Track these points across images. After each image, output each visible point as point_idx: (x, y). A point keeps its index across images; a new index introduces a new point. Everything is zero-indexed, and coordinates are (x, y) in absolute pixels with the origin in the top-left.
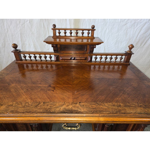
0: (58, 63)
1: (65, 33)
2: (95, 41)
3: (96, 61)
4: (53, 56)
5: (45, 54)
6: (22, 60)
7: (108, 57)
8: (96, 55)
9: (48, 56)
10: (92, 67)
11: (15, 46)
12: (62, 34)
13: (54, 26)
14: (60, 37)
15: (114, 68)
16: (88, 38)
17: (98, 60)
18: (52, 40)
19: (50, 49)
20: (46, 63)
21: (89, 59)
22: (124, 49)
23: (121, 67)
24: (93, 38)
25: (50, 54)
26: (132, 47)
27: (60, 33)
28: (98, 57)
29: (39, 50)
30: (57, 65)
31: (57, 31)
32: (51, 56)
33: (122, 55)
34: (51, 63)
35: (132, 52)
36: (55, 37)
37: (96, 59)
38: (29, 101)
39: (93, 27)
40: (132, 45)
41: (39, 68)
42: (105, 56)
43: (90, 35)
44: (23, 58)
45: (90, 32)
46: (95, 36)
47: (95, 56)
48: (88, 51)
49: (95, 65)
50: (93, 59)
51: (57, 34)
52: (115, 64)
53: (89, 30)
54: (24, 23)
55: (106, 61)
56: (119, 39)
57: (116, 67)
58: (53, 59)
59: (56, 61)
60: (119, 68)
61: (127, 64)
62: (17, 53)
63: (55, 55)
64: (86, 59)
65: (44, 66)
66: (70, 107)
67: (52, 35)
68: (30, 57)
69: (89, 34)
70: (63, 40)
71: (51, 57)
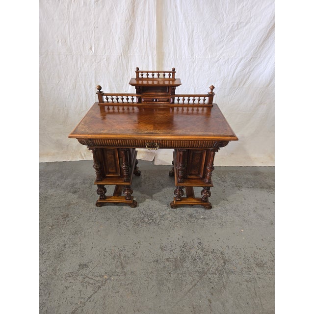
0: (140, 104)
1: (148, 75)
2: (176, 83)
3: (178, 103)
4: (135, 98)
5: (127, 95)
6: (103, 102)
7: (190, 98)
8: (179, 96)
9: (130, 98)
10: (175, 109)
11: (100, 88)
12: (145, 76)
13: (138, 69)
14: (142, 79)
15: (198, 110)
16: (169, 80)
17: (181, 101)
18: (135, 82)
19: (133, 90)
20: (128, 105)
21: (172, 101)
22: (207, 91)
23: (205, 109)
24: (174, 79)
25: (132, 95)
26: (213, 88)
27: (142, 75)
28: (181, 98)
29: (115, 92)
30: (139, 107)
31: (140, 74)
32: (133, 97)
33: (205, 96)
34: (133, 105)
35: (214, 93)
36: (138, 79)
37: (178, 101)
38: (122, 128)
39: (174, 70)
40: (213, 86)
41: (121, 110)
42: (188, 98)
43: (171, 77)
44: (105, 100)
45: (171, 74)
46: (175, 78)
47: (177, 98)
48: (170, 92)
49: (178, 107)
50: (176, 101)
51: (140, 76)
52: (199, 106)
53: (170, 72)
54: (100, 61)
55: (189, 103)
56: (212, 78)
57: (200, 109)
58: (136, 100)
59: (137, 103)
60: (203, 110)
61: (210, 106)
62: (100, 94)
63: (137, 97)
64: (168, 100)
65: (126, 108)
66: (152, 131)
67: (136, 77)
68: (112, 99)
69: (170, 75)
70: (145, 82)
71: (133, 99)
